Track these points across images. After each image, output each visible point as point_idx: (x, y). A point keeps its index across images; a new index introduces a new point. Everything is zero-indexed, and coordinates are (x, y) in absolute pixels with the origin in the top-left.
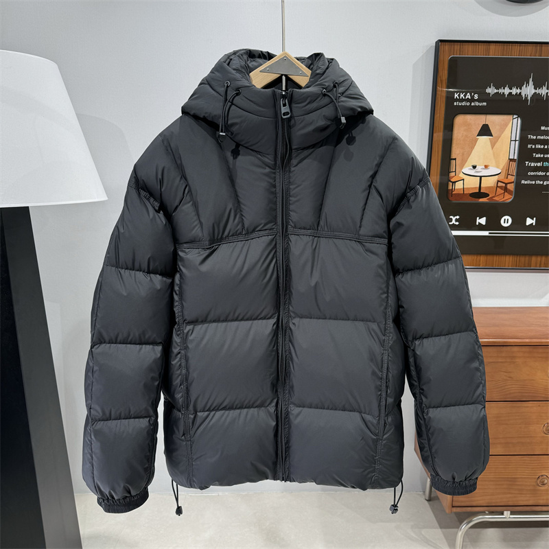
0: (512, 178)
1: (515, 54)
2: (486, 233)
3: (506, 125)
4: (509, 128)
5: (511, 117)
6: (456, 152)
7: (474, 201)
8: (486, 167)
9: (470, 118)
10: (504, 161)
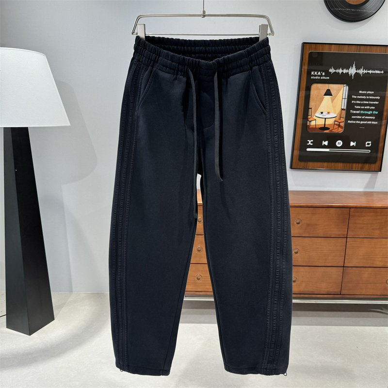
0: (343, 120)
1: (345, 51)
2: (327, 150)
3: (340, 90)
4: (341, 92)
5: (342, 85)
6: (312, 104)
7: (321, 132)
8: (328, 113)
9: (320, 86)
10: (338, 110)
